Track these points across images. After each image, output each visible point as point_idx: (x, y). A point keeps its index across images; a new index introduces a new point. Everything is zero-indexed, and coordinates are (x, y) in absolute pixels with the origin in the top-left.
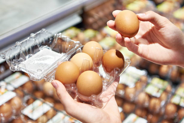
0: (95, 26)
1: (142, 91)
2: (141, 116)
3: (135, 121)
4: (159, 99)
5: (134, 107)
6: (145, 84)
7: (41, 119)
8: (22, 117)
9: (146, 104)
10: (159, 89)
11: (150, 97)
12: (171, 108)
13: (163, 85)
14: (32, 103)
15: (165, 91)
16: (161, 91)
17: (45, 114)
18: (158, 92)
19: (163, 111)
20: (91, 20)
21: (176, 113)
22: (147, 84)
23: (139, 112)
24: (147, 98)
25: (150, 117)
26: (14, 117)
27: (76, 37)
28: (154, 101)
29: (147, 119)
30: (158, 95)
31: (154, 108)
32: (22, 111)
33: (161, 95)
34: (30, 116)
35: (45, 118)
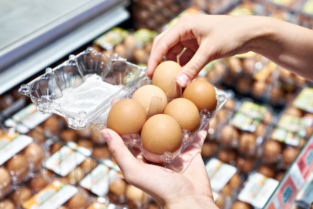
0: (151, 23)
1: (227, 123)
2: (227, 162)
3: (218, 169)
4: (254, 134)
5: (215, 148)
6: (231, 113)
7: (73, 174)
8: (44, 172)
9: (235, 143)
10: (254, 119)
11: (240, 132)
12: (272, 148)
13: (259, 112)
14: (59, 149)
15: (262, 122)
16: (256, 123)
17: (80, 166)
18: (252, 123)
19: (260, 152)
20: (144, 14)
21: (280, 154)
22: (235, 112)
23: (224, 155)
24: (235, 134)
25: (241, 162)
26: (31, 175)
27: (123, 42)
28: (245, 138)
29: (236, 166)
30: (252, 128)
31: (247, 148)
32: (43, 164)
33: (257, 128)
34: (57, 170)
35: (79, 173)
